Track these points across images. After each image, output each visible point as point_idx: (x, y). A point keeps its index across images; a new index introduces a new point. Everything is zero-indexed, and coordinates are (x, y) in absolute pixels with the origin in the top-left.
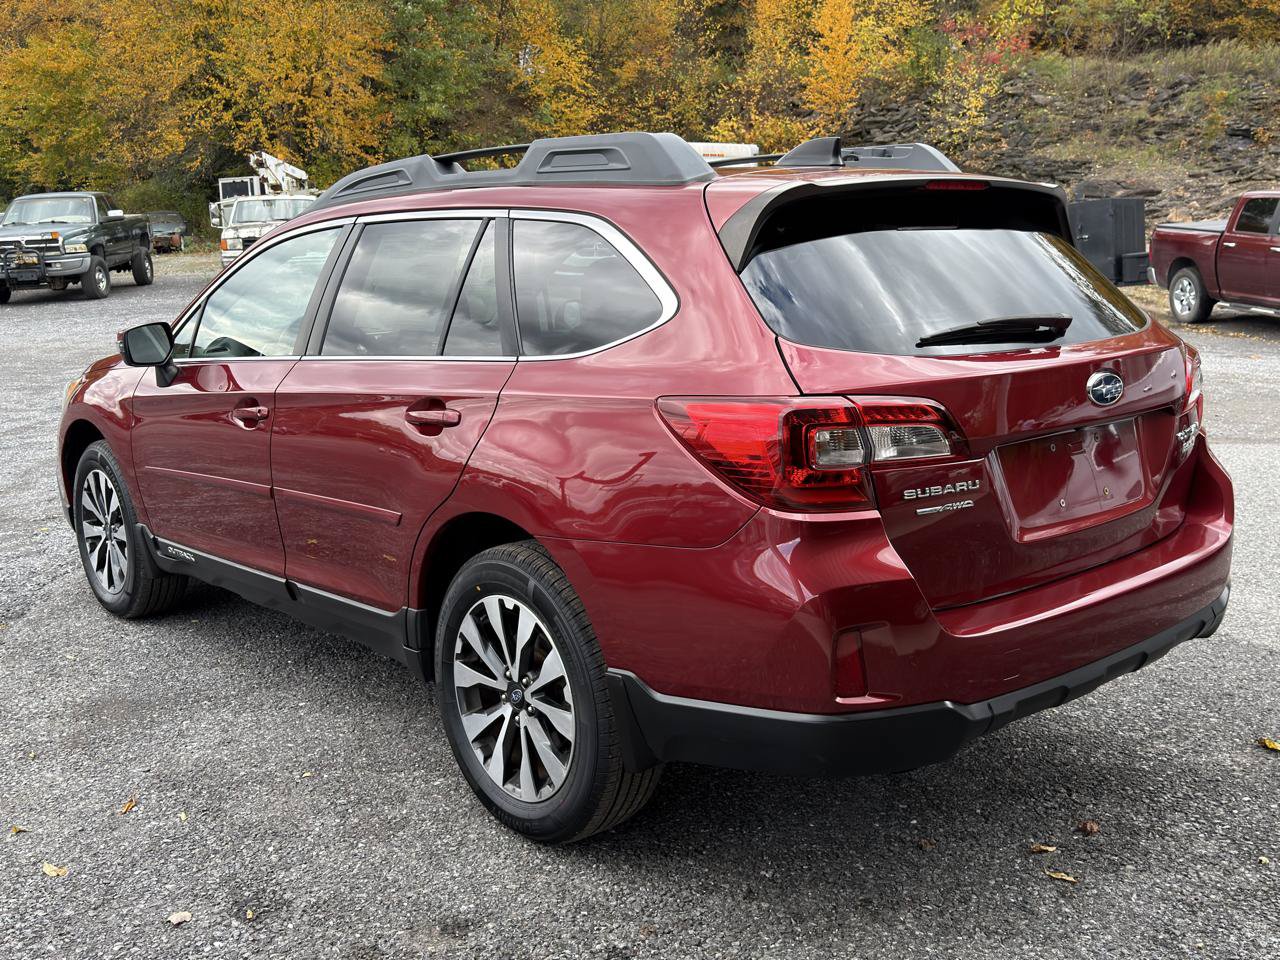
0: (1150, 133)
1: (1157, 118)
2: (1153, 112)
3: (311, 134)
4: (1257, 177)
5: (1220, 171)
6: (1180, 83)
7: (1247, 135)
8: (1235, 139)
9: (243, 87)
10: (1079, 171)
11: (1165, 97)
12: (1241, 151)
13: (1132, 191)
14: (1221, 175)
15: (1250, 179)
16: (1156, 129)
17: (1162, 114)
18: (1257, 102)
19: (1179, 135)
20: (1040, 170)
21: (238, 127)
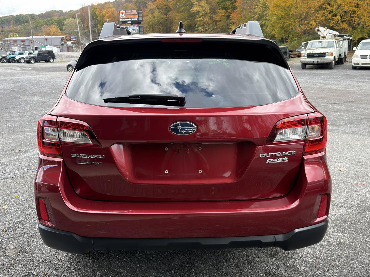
3: (355, 20)
9: (336, 6)
21: (332, 19)
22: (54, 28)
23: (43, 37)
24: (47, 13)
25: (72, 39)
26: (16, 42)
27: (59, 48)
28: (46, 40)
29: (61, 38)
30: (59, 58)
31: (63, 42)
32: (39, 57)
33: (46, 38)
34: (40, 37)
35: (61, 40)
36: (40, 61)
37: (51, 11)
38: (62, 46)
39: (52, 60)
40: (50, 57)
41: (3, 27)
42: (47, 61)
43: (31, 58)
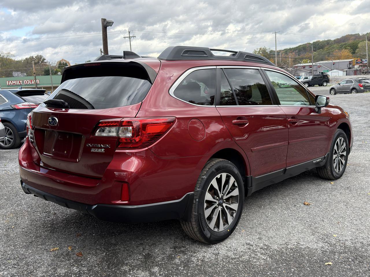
22: (346, 52)
23: (331, 61)
24: (343, 37)
25: (363, 62)
26: (304, 68)
27: (346, 72)
28: (334, 64)
29: (349, 61)
30: (334, 82)
31: (351, 66)
32: (313, 81)
33: (333, 63)
34: (328, 62)
35: (349, 64)
36: (314, 85)
37: (347, 35)
38: (349, 70)
39: (325, 84)
40: (324, 81)
41: (300, 54)
42: (321, 85)
43: (305, 82)
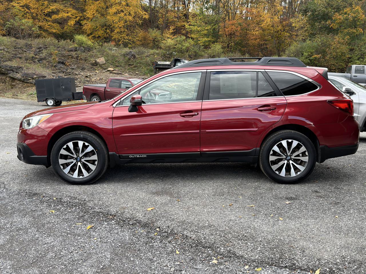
0: (36, 60)
1: (37, 57)
2: (36, 55)
4: (71, 74)
5: (60, 72)
6: (41, 48)
7: (63, 63)
8: (60, 64)
10: (20, 70)
11: (38, 51)
12: (62, 67)
13: (39, 76)
14: (60, 73)
15: (70, 75)
16: (38, 59)
17: (38, 56)
18: (63, 55)
19: (45, 62)
20: (8, 68)
